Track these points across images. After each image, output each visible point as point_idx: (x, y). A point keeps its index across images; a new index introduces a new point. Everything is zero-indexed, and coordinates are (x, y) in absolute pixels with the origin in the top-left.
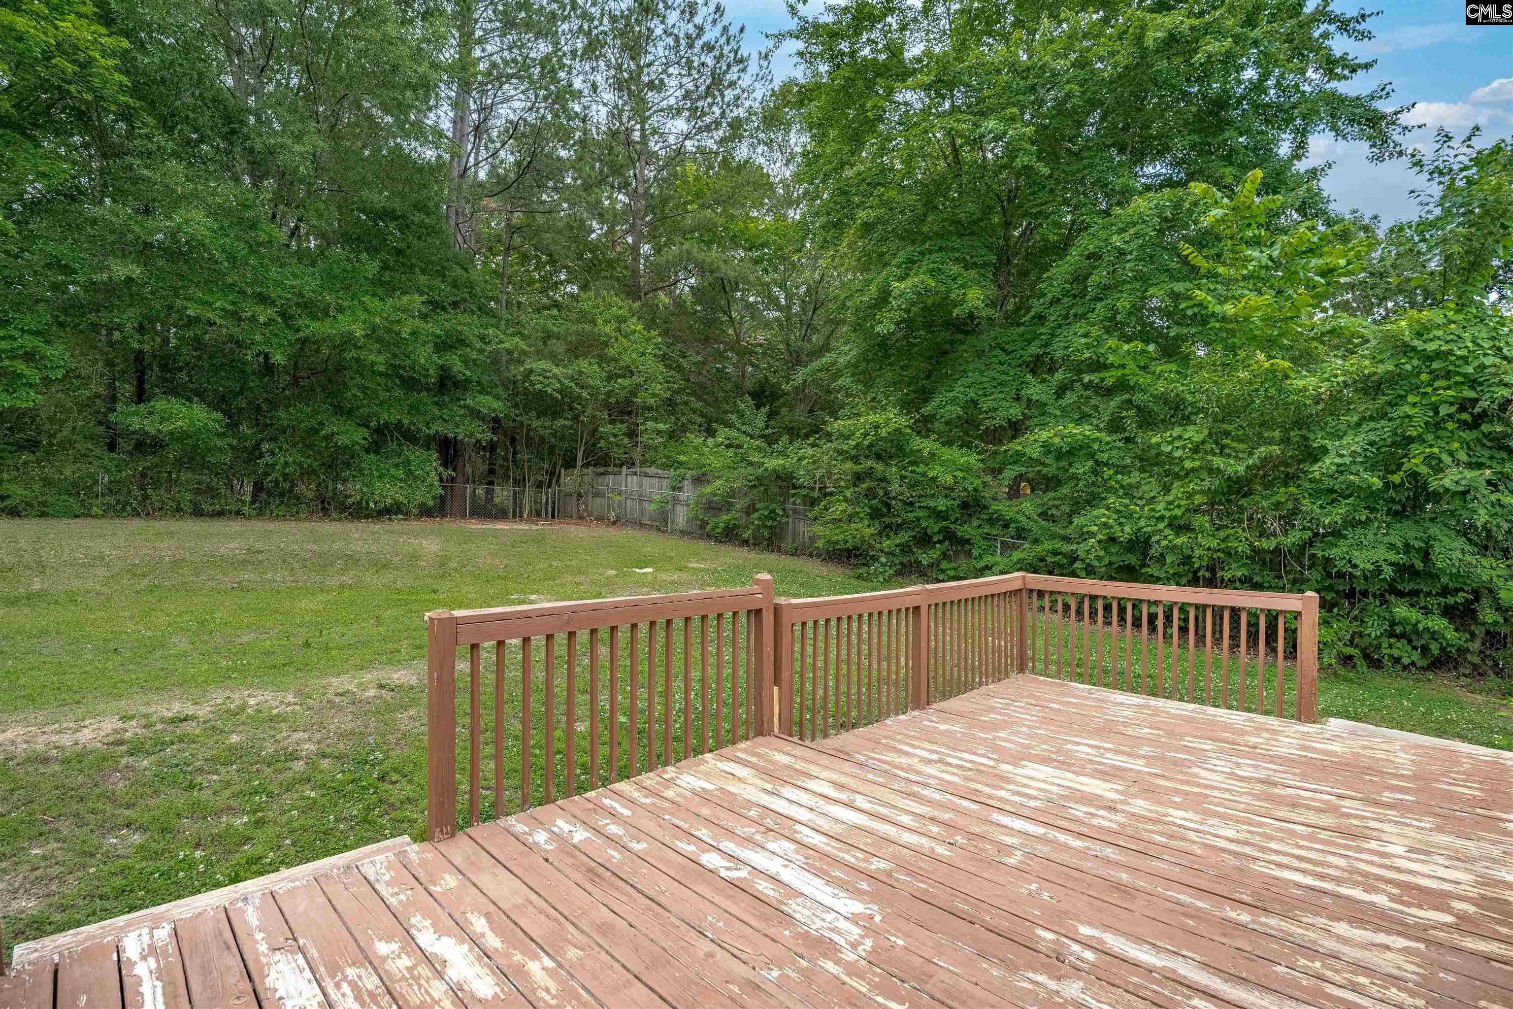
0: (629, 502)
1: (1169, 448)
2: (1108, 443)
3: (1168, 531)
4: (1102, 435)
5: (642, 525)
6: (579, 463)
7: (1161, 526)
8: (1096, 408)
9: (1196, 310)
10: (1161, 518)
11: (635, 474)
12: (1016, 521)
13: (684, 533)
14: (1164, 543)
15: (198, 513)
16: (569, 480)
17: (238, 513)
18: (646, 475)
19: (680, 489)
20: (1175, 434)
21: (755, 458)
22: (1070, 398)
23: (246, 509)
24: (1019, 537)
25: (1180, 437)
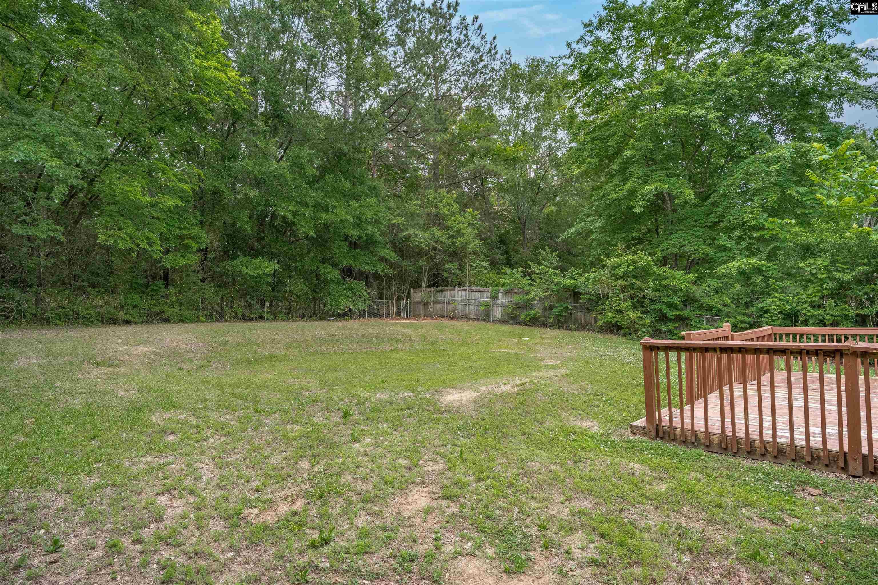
0: (460, 306)
1: (809, 269)
2: (769, 267)
3: (809, 308)
4: (764, 262)
5: (471, 319)
6: (424, 285)
7: (805, 306)
8: (758, 249)
9: (812, 201)
10: (805, 302)
11: (465, 290)
12: (715, 307)
13: (500, 321)
14: (809, 314)
15: (244, 318)
16: (417, 296)
17: (261, 318)
18: (472, 291)
19: (497, 298)
20: (811, 262)
21: (557, 279)
22: (744, 244)
23: (266, 315)
24: (716, 315)
25: (814, 264)
